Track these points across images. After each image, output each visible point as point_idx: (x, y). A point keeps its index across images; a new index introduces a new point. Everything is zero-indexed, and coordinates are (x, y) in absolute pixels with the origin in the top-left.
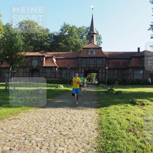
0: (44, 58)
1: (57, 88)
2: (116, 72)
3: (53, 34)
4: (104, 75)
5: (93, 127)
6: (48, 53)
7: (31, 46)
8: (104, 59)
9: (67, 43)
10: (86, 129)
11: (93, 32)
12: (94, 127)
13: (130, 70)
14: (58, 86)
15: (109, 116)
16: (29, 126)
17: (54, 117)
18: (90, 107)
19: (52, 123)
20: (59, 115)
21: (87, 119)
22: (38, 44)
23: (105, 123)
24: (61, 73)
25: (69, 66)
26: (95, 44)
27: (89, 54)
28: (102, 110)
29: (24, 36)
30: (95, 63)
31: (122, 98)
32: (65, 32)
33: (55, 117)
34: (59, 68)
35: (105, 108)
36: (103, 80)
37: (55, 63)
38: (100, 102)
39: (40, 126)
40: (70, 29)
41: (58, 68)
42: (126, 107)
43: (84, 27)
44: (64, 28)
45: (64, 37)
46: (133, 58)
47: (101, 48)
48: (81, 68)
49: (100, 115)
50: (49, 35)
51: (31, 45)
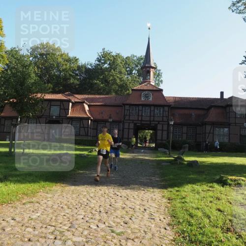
0: (71, 104)
1: (90, 152)
2: (185, 129)
3: (84, 66)
4: (165, 133)
5: (163, 221)
6: (77, 96)
7: (49, 84)
8: (166, 109)
9: (106, 81)
10: (152, 224)
11: (149, 65)
12: (165, 221)
13: (208, 128)
14: (93, 149)
15: (186, 202)
16: (56, 216)
17: (95, 201)
18: (151, 187)
19: (94, 212)
20: (103, 199)
21: (150, 206)
22: (60, 81)
23: (182, 215)
24: (97, 129)
25: (110, 118)
26: (151, 83)
27: (142, 99)
28: (171, 191)
29: (38, 67)
30: (152, 114)
31: (200, 173)
32: (105, 63)
33: (97, 201)
34: (94, 121)
35: (177, 189)
36: (164, 142)
37: (87, 111)
38: (166, 178)
39: (75, 216)
40: (112, 58)
41: (91, 120)
42: (211, 189)
43: (134, 57)
44: (103, 57)
45: (103, 71)
46: (212, 109)
47: (161, 90)
48: (128, 121)
49: (169, 200)
50: (79, 68)
51: (48, 82)
